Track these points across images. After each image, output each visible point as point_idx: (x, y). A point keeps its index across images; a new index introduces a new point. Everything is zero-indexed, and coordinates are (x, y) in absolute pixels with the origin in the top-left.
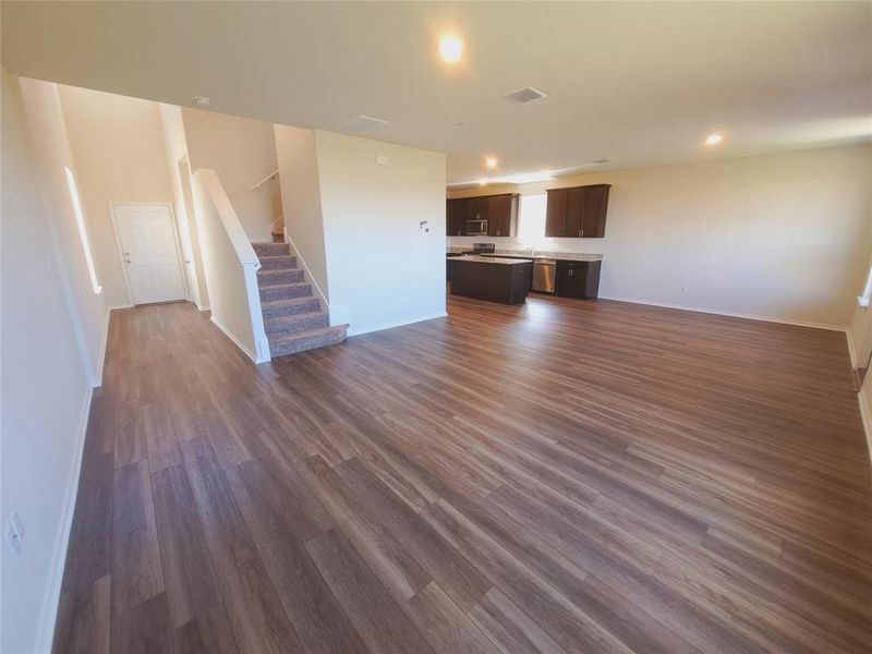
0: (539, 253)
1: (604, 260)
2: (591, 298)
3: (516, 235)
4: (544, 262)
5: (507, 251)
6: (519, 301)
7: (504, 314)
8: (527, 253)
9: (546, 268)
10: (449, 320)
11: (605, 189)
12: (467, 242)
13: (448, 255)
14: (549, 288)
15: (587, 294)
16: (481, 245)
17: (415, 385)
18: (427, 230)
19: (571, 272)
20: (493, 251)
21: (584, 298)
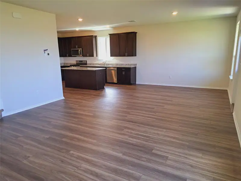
0: (109, 65)
1: (137, 66)
2: (133, 84)
3: (97, 56)
4: (112, 68)
5: (93, 64)
6: (101, 88)
7: (94, 95)
8: (103, 64)
9: (113, 71)
10: (65, 101)
11: (135, 33)
12: (72, 60)
13: (62, 67)
14: (115, 80)
15: (132, 82)
16: (80, 61)
17: (47, 138)
18: (48, 54)
19: (124, 73)
20: (86, 64)
21: (130, 84)
